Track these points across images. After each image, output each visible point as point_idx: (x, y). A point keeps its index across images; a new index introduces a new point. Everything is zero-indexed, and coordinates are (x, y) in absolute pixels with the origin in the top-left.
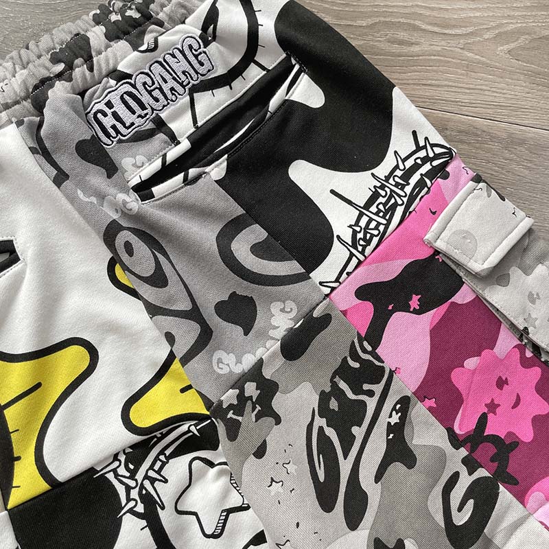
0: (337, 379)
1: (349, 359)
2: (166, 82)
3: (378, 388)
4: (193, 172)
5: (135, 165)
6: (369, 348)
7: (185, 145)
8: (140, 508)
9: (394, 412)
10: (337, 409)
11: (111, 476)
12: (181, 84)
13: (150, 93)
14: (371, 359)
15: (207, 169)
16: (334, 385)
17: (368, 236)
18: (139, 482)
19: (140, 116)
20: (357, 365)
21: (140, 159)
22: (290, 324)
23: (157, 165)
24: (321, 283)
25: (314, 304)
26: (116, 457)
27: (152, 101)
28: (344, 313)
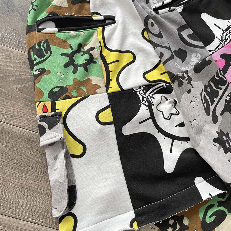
0: (210, 82)
1: (215, 76)
4: (172, 8)
5: (153, 3)
6: (223, 74)
8: (147, 104)
9: (228, 96)
10: (209, 91)
11: (138, 93)
14: (223, 77)
15: (177, 8)
16: (209, 84)
17: (226, 39)
18: (147, 96)
20: (218, 79)
21: (155, 1)
22: (198, 61)
24: (209, 51)
25: (207, 56)
26: (140, 87)
28: (216, 61)
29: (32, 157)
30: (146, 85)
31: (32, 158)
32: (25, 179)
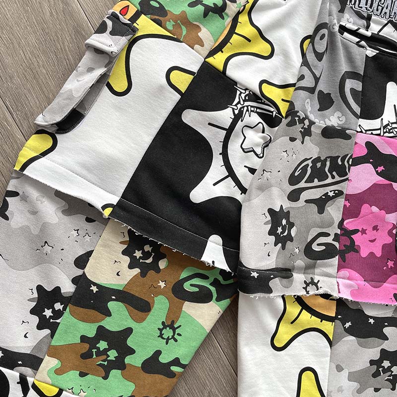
0: (329, 159)
1: (340, 158)
2: (387, 9)
3: (337, 178)
4: (363, 43)
5: (348, 19)
6: (350, 163)
7: (369, 34)
8: (236, 112)
9: (333, 192)
10: (318, 167)
11: (238, 93)
12: (390, 15)
13: (378, 5)
14: (347, 167)
15: (368, 48)
16: (326, 160)
17: (391, 131)
18: (244, 105)
19: (366, 8)
20: (340, 163)
21: (351, 20)
22: (336, 125)
23: (355, 28)
24: (360, 125)
25: (351, 128)
26: (246, 89)
27: (376, 8)
28: (356, 143)
29: (67, 49)
30: (254, 94)
31: (65, 50)
32: (40, 62)
